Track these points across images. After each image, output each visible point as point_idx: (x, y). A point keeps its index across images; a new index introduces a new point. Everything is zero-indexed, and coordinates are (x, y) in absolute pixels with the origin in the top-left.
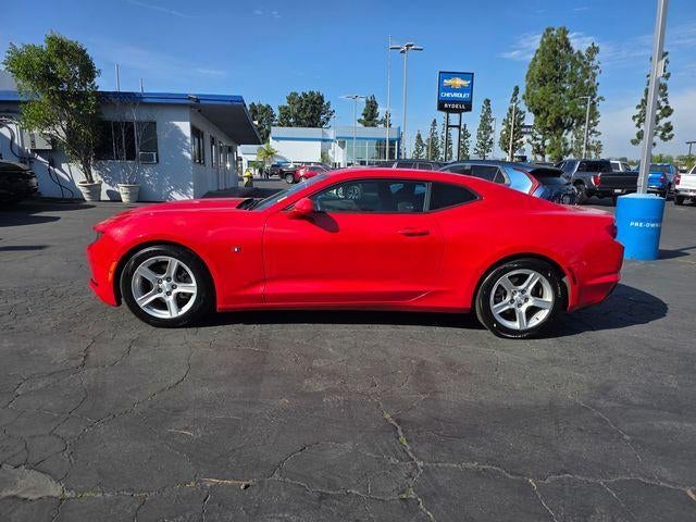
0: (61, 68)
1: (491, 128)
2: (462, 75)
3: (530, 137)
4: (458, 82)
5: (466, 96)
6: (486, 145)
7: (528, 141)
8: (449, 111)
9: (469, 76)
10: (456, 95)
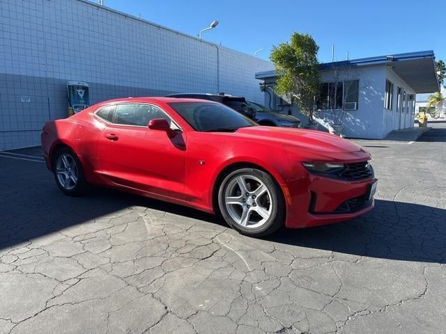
0: (299, 52)
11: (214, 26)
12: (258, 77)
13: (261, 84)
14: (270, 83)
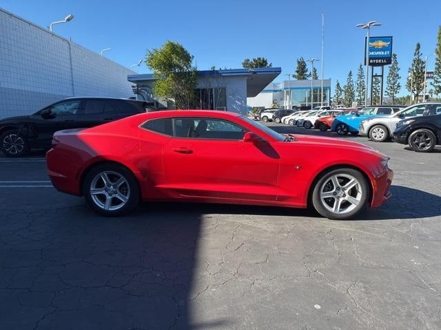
1: (398, 75)
2: (384, 39)
3: (432, 81)
4: (381, 44)
5: (387, 53)
6: (395, 88)
7: (431, 84)
8: (373, 65)
9: (389, 39)
10: (378, 53)
11: (68, 20)
12: (130, 79)
13: (133, 87)
14: (144, 86)
